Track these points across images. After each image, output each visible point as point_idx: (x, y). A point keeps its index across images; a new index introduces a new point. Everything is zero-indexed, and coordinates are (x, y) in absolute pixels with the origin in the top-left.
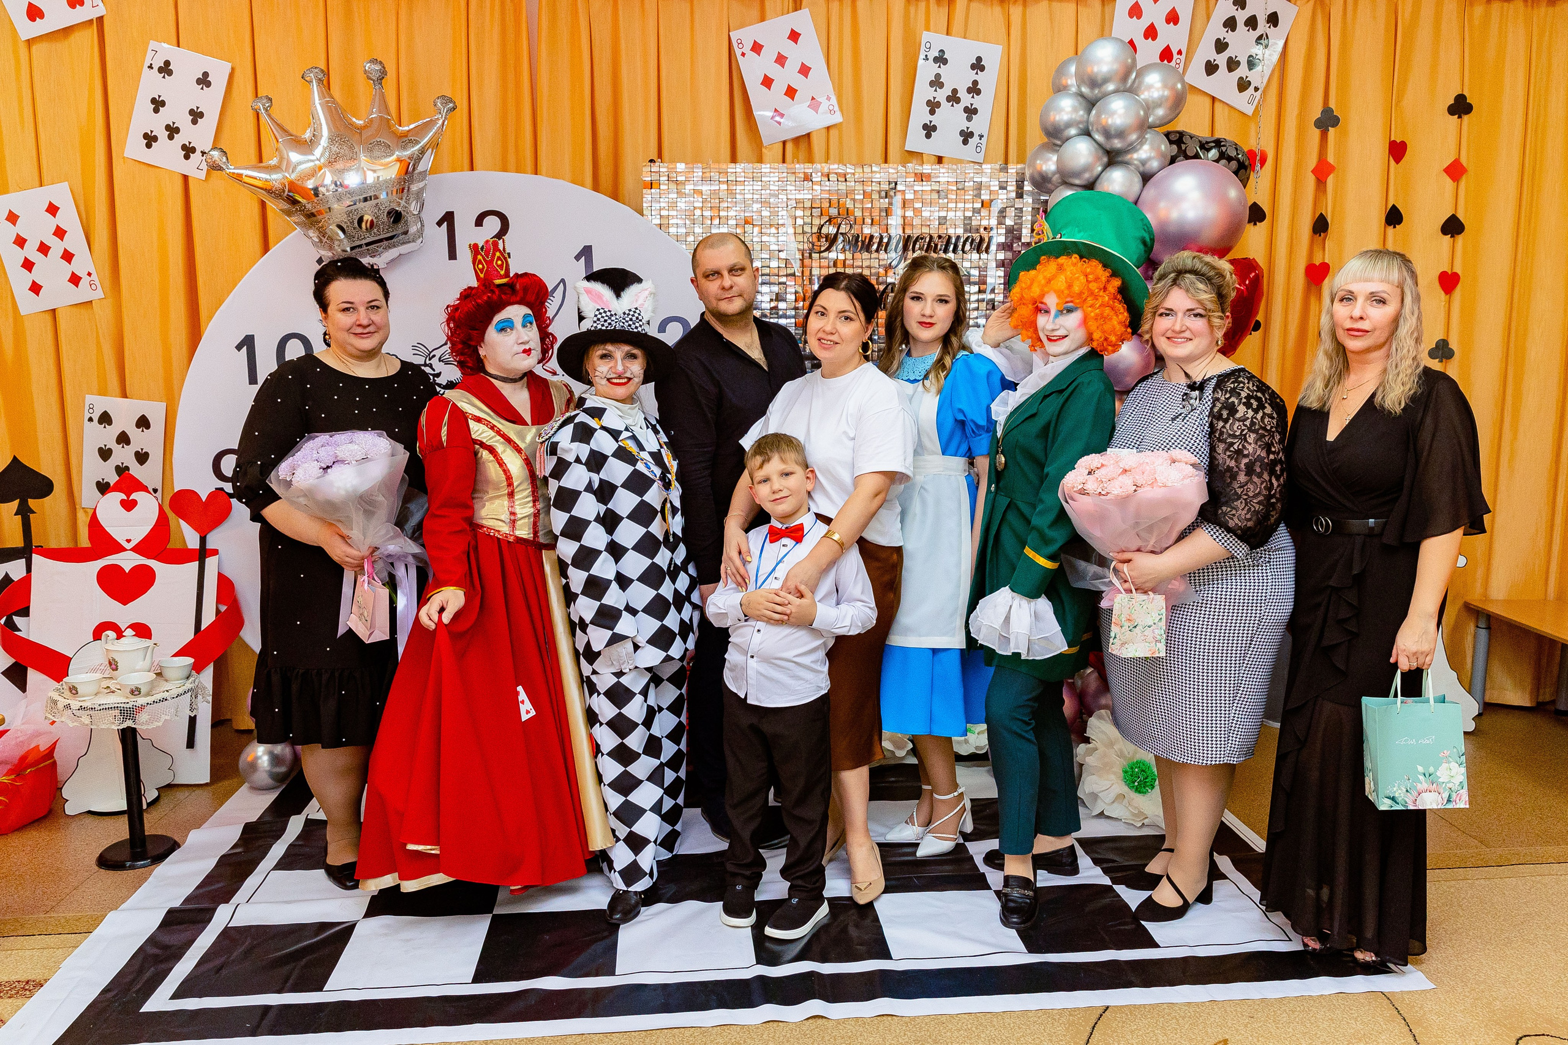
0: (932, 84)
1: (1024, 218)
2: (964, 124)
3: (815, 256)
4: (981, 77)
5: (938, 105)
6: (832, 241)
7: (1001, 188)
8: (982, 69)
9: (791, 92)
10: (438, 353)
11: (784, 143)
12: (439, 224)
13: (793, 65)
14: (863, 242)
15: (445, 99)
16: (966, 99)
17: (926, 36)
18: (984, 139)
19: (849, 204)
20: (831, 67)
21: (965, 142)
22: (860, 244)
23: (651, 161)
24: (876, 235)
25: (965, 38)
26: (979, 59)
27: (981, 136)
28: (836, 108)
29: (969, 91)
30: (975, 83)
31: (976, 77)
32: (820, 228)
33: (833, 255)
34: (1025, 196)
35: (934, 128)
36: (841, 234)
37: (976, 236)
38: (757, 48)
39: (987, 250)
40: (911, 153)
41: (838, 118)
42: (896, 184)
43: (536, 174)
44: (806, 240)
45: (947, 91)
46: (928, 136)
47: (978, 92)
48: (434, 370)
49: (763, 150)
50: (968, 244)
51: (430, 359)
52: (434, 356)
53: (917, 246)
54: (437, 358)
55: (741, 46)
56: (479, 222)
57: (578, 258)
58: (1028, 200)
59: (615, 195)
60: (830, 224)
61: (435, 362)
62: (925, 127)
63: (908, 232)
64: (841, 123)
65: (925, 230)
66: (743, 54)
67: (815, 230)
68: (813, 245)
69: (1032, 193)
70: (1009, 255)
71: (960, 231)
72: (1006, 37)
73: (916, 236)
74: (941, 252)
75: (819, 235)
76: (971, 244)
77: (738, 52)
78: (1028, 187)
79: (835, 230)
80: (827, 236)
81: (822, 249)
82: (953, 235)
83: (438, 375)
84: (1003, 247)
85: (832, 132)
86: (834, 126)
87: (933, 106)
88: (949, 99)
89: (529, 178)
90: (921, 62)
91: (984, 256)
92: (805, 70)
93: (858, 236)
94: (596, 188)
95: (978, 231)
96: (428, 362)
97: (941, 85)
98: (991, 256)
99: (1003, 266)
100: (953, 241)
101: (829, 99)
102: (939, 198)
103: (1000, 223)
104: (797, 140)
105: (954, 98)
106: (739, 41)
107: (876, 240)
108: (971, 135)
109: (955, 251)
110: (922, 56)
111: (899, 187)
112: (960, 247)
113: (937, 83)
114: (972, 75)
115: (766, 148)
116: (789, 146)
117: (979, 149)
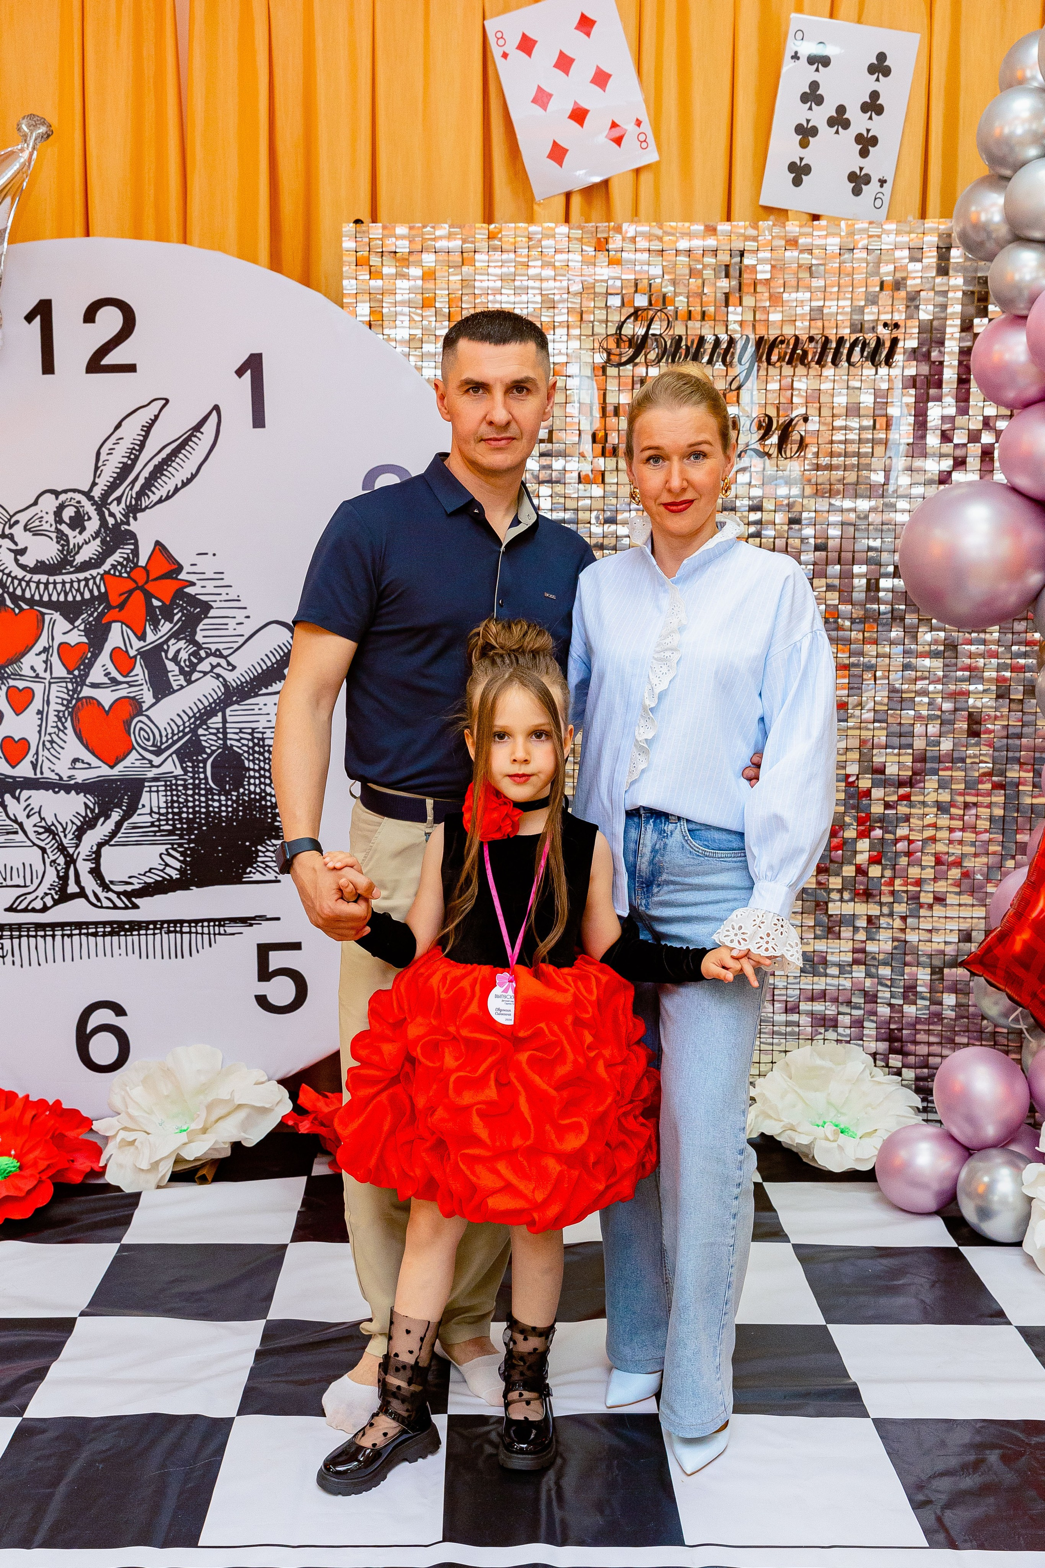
0: (805, 98)
1: (950, 310)
2: (855, 163)
3: (612, 371)
4: (884, 86)
5: (814, 131)
6: (639, 345)
7: (912, 259)
8: (887, 72)
9: (579, 115)
10: (23, 518)
11: (568, 195)
12: (29, 318)
13: (583, 71)
14: (688, 348)
15: (35, 120)
16: (859, 122)
17: (796, 20)
18: (888, 187)
19: (669, 289)
20: (644, 77)
21: (857, 192)
22: (683, 351)
23: (358, 222)
24: (710, 338)
25: (859, 21)
26: (882, 57)
27: (882, 182)
28: (651, 140)
29: (865, 108)
30: (875, 95)
31: (876, 86)
32: (620, 328)
33: (641, 371)
34: (951, 273)
35: (807, 169)
36: (653, 335)
37: (870, 337)
38: (527, 45)
39: (888, 362)
40: (769, 210)
41: (651, 156)
42: (742, 254)
43: (185, 242)
44: (597, 345)
45: (828, 109)
46: (797, 182)
47: (879, 110)
48: (16, 544)
49: (536, 207)
50: (858, 349)
51: (11, 527)
52: (17, 522)
53: (774, 358)
54: (20, 526)
55: (501, 42)
56: (90, 316)
57: (240, 372)
58: (957, 280)
59: (306, 280)
60: (636, 319)
61: (18, 531)
62: (792, 167)
63: (761, 331)
64: (658, 163)
65: (788, 331)
66: (505, 55)
67: (612, 330)
68: (609, 354)
69: (963, 269)
70: (925, 369)
71: (845, 332)
72: (926, 21)
73: (772, 338)
74: (813, 364)
75: (619, 337)
76: (862, 351)
77: (496, 51)
78: (956, 254)
79: (641, 332)
80: (631, 341)
81: (624, 359)
82: (833, 338)
83: (23, 552)
84: (914, 354)
85: (645, 177)
86: (647, 167)
87: (806, 133)
88: (831, 122)
89: (175, 249)
90: (788, 65)
91: (883, 370)
92: (601, 79)
93: (680, 337)
94: (276, 264)
95: (874, 329)
96: (7, 531)
97: (819, 101)
98: (895, 372)
99: (914, 386)
100: (834, 345)
101: (639, 123)
102: (811, 276)
103: (909, 317)
104: (589, 191)
105: (839, 120)
106: (499, 35)
107: (708, 347)
108: (867, 180)
109: (835, 363)
110: (789, 53)
111: (748, 261)
112: (844, 357)
113: (813, 96)
114: (870, 83)
115: (539, 204)
116: (576, 201)
117: (878, 203)
